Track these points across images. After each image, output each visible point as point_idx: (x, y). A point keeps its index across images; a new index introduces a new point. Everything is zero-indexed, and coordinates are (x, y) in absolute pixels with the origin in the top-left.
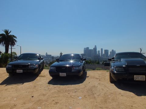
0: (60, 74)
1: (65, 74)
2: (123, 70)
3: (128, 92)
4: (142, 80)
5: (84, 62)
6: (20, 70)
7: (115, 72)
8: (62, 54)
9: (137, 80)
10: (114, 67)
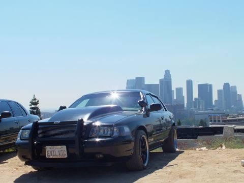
4: (61, 157)
8: (36, 104)
9: (51, 157)
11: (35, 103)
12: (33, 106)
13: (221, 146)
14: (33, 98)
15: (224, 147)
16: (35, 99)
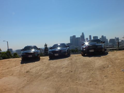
1: (58, 54)
5: (68, 48)
6: (31, 56)
12: (45, 46)
16: (46, 44)
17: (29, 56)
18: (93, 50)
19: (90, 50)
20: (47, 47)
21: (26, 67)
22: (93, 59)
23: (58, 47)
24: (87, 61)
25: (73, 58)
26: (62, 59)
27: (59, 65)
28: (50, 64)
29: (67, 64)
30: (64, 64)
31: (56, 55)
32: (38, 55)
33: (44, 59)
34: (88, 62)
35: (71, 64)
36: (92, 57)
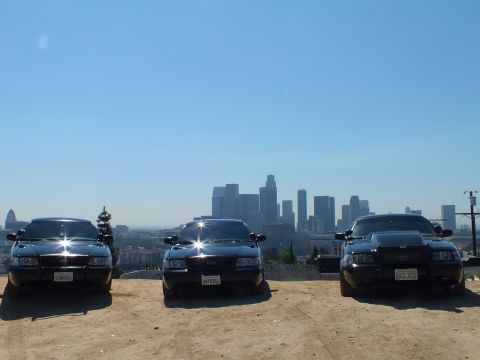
0: (204, 278)
1: (218, 277)
2: (372, 260)
3: (381, 307)
4: (411, 279)
7: (355, 265)
8: (106, 219)
9: (401, 279)
10: (350, 253)
11: (105, 217)
12: (102, 223)
13: (473, 279)
14: (101, 211)
15: (476, 279)
16: (105, 213)
17: (56, 274)
18: (415, 271)
19: (397, 271)
20: (107, 226)
21: (46, 343)
22: (430, 320)
23: (196, 239)
24: (407, 336)
25: (303, 302)
26: (245, 308)
27: (258, 348)
28: (191, 334)
29: (300, 347)
30: (279, 341)
31: (211, 280)
32: (106, 271)
33: (129, 295)
34: (420, 341)
35: (326, 346)
36: (414, 307)
